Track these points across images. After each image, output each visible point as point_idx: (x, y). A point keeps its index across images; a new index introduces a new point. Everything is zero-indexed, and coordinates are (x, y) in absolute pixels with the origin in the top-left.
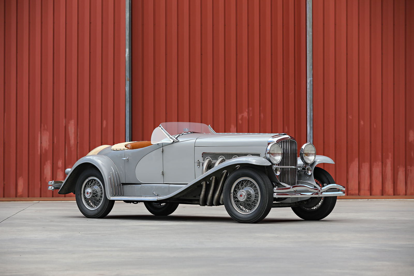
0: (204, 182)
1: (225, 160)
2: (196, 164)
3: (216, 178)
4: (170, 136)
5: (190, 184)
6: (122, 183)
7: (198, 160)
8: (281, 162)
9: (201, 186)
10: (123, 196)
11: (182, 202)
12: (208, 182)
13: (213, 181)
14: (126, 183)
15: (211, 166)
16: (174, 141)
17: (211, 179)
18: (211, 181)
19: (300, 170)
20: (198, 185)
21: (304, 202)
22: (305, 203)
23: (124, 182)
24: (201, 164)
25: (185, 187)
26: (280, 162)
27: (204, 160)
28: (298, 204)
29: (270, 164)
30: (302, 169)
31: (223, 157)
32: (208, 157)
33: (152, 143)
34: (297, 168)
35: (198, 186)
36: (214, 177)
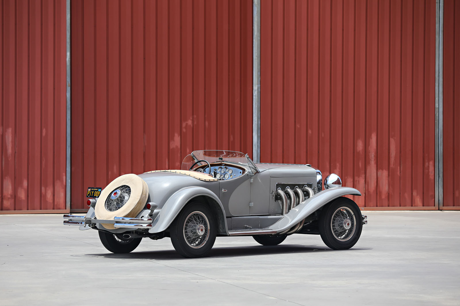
2: (271, 195)
7: (273, 191)
27: (276, 191)
31: (289, 187)
32: (279, 188)
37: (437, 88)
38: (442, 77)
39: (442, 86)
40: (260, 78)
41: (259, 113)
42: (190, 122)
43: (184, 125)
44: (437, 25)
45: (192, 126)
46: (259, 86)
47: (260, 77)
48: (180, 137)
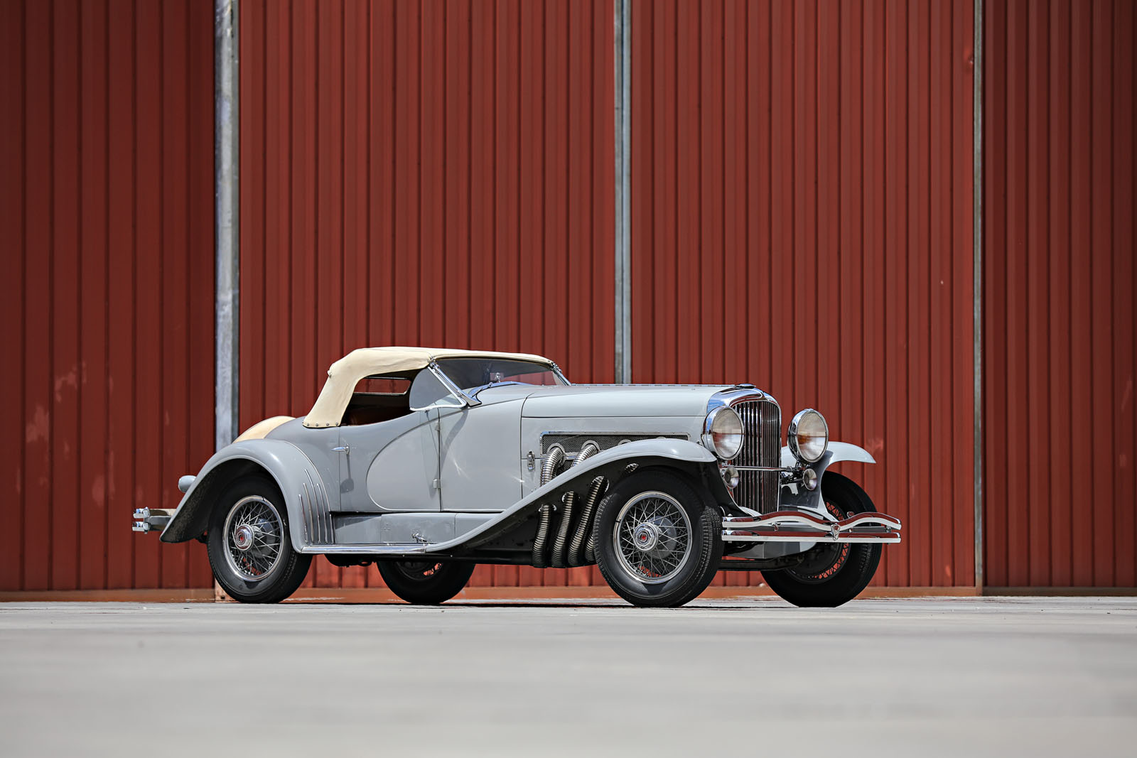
0: (546, 506)
1: (598, 450)
2: (525, 462)
3: (576, 496)
4: (459, 391)
5: (508, 511)
6: (331, 512)
7: (531, 452)
8: (741, 455)
9: (539, 517)
10: (335, 543)
11: (486, 559)
12: (555, 507)
13: (570, 504)
14: (343, 510)
15: (563, 466)
16: (468, 404)
17: (563, 499)
18: (564, 504)
19: (787, 477)
20: (529, 515)
21: (796, 560)
22: (800, 561)
23: (337, 509)
24: (537, 462)
25: (494, 519)
26: (739, 456)
27: (545, 452)
28: (783, 564)
29: (713, 459)
30: (794, 476)
31: (594, 442)
32: (557, 444)
33: (411, 409)
34: (781, 471)
35: (530, 517)
36: (571, 494)
37: (618, 307)
38: (629, 281)
39: (629, 303)
40: (238, 274)
41: (237, 359)
42: (71, 379)
43: (58, 384)
44: (618, 161)
45: (76, 387)
46: (237, 292)
47: (238, 271)
48: (48, 414)
